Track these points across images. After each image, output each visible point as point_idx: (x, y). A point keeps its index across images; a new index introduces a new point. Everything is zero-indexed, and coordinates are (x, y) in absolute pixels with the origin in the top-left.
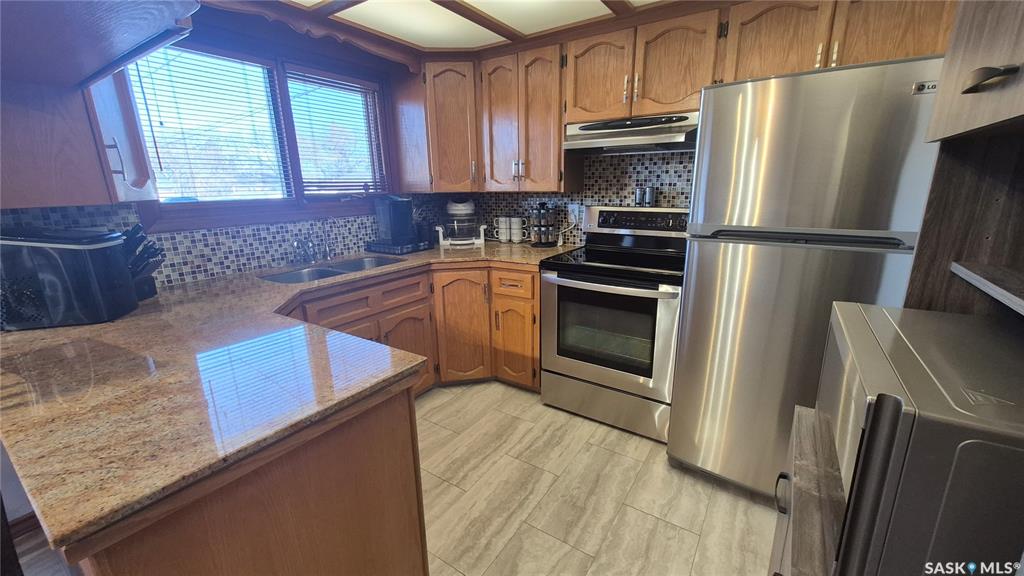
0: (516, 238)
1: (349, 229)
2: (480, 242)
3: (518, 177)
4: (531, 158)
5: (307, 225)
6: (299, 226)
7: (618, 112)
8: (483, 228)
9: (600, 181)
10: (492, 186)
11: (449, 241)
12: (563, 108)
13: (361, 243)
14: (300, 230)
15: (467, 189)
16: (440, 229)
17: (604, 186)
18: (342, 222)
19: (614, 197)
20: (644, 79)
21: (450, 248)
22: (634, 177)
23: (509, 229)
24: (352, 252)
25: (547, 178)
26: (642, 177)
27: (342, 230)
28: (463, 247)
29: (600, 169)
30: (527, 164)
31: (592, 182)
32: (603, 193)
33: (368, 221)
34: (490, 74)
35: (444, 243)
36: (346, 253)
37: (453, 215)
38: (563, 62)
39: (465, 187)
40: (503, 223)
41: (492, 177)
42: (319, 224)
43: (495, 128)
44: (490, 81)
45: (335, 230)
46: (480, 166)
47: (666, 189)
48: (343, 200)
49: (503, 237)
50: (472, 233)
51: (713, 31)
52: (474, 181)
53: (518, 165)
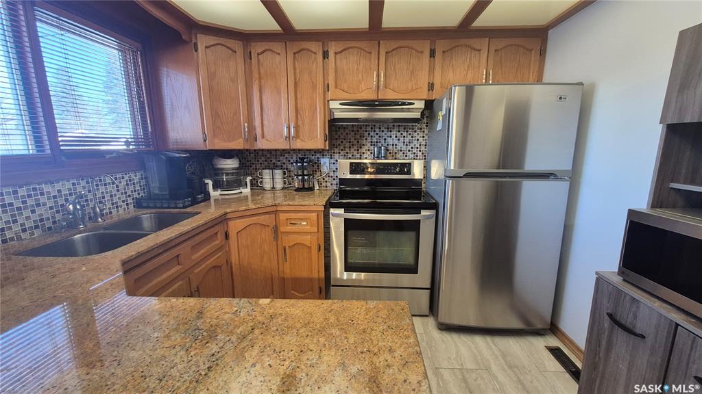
0: (279, 185)
1: (117, 186)
2: (246, 191)
3: (288, 137)
4: (300, 123)
5: (68, 185)
6: (58, 186)
7: (370, 96)
8: (249, 179)
9: (344, 142)
10: (262, 144)
11: (219, 192)
12: (327, 88)
13: (130, 200)
14: (59, 191)
15: (240, 147)
16: (210, 182)
17: (347, 145)
18: (108, 180)
19: (355, 153)
20: (386, 77)
21: (220, 197)
22: (369, 139)
23: (272, 179)
24: (121, 211)
25: (315, 139)
26: (374, 140)
27: (110, 188)
28: (231, 197)
29: (344, 134)
30: (297, 127)
31: (339, 142)
32: (347, 150)
33: (136, 177)
34: (258, 54)
35: (215, 194)
36: (114, 211)
37: (222, 169)
38: (326, 55)
39: (238, 144)
40: (267, 174)
41: (263, 137)
42: (83, 183)
43: (264, 98)
44: (258, 59)
45: (102, 189)
46: (251, 128)
47: (390, 148)
48: (108, 156)
49: (268, 186)
50: (240, 184)
51: (427, 53)
52: (246, 140)
53: (289, 128)
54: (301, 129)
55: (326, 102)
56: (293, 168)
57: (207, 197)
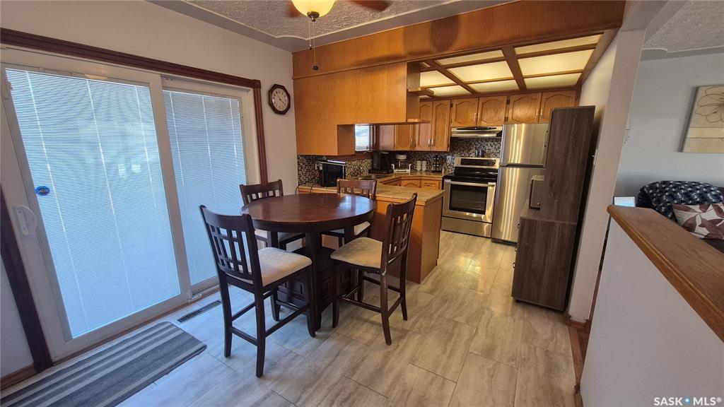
0: (424, 169)
1: (365, 164)
2: (408, 171)
3: (430, 145)
4: (436, 138)
7: (473, 125)
8: (410, 165)
9: (461, 147)
10: (418, 149)
11: (397, 170)
12: (450, 122)
15: (408, 150)
16: (393, 165)
17: (462, 149)
18: (363, 162)
19: (466, 153)
20: (481, 115)
21: (398, 172)
22: (475, 146)
23: (421, 166)
25: (443, 146)
26: (478, 146)
28: (402, 172)
29: (461, 143)
30: (434, 140)
31: (458, 147)
32: (462, 152)
33: (369, 161)
35: (395, 171)
37: (399, 160)
38: (451, 106)
39: (407, 148)
40: (419, 163)
41: (419, 145)
43: (421, 127)
46: (414, 140)
47: (487, 151)
48: (363, 153)
49: (419, 169)
50: (406, 167)
51: (505, 102)
52: (411, 146)
53: (431, 141)
54: (437, 141)
55: (450, 129)
56: (432, 160)
57: (392, 172)
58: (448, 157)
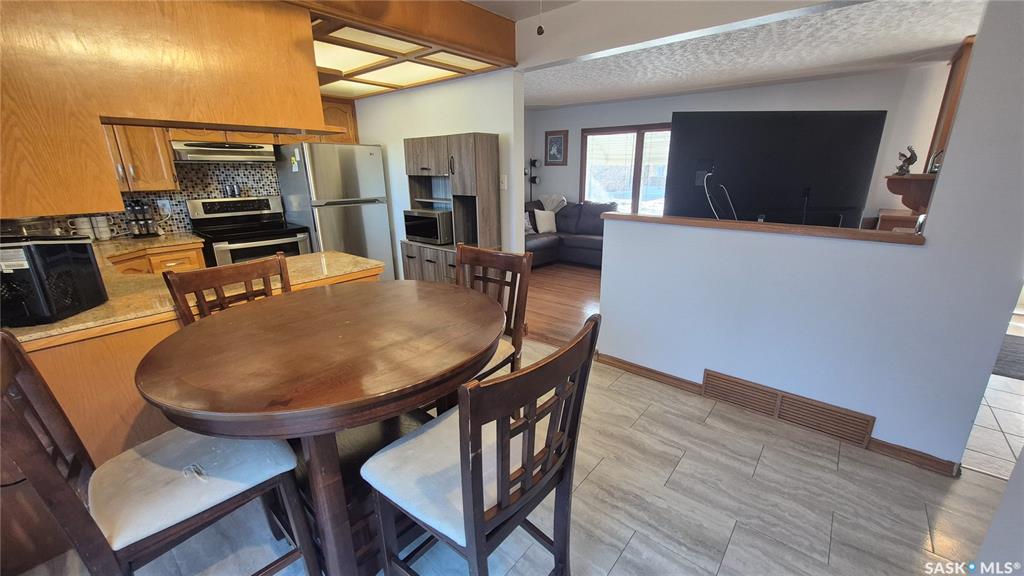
4: (138, 163)
7: (217, 138)
8: (58, 231)
23: (93, 229)
40: (84, 223)
54: (142, 169)
55: (168, 143)
58: (160, 203)
